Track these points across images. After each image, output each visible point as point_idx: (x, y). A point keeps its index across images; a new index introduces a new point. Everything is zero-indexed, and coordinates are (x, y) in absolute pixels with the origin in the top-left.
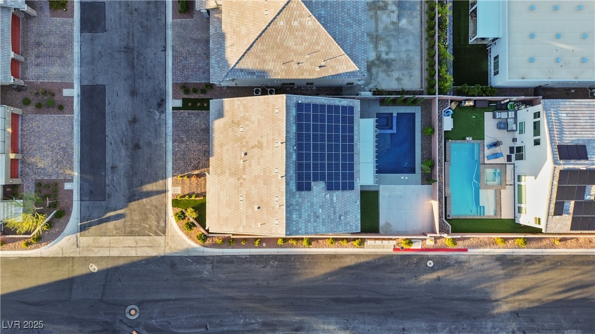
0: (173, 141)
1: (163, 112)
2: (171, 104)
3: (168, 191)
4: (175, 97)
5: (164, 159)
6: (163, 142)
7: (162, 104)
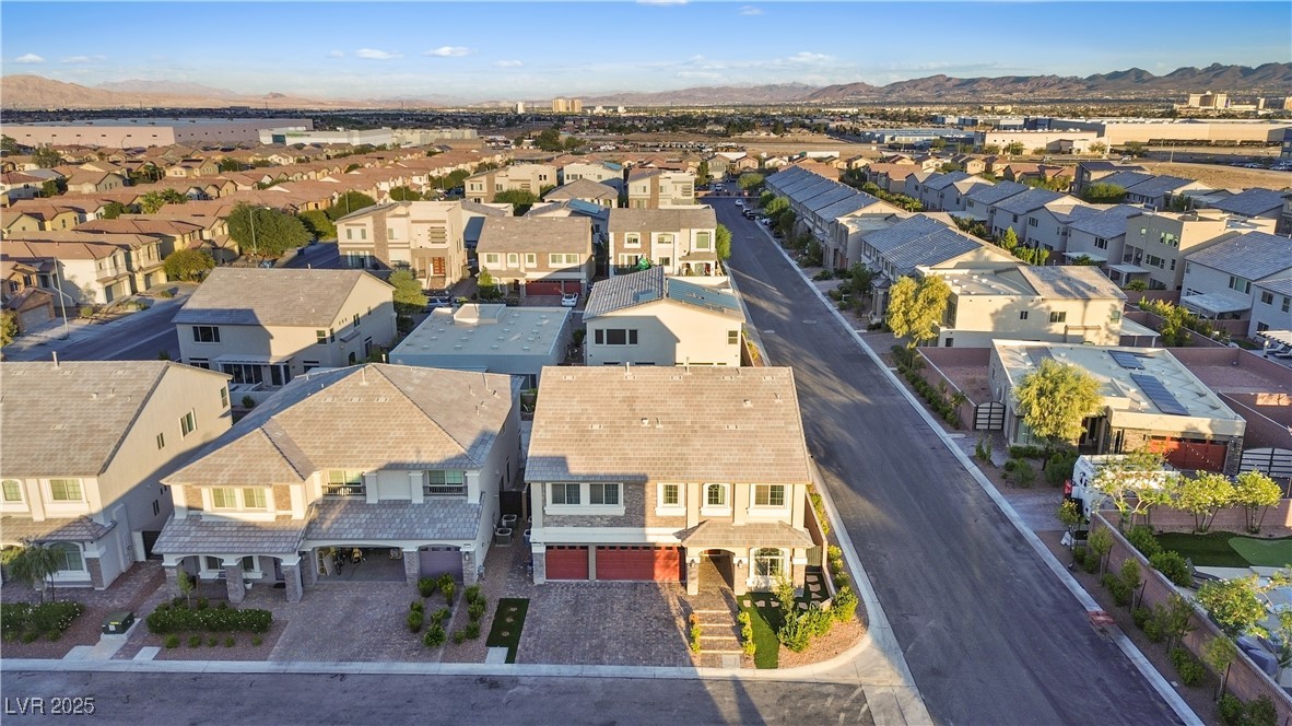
0: (597, 664)
1: (514, 681)
2: (497, 666)
3: (735, 677)
4: (482, 659)
5: (649, 681)
6: (599, 682)
7: (491, 683)
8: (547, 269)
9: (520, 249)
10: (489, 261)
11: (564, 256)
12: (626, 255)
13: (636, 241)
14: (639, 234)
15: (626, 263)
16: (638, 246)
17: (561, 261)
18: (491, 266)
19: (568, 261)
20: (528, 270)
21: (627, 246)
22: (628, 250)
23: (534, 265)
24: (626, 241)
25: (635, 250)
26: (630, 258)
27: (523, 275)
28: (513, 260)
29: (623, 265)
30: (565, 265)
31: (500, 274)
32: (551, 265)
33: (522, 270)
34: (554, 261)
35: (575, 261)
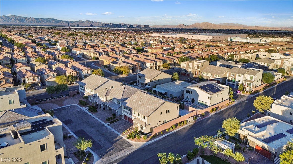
0: (114, 129)
2: (106, 124)
3: (123, 137)
7: (103, 125)
8: (214, 77)
9: (210, 72)
10: (204, 74)
11: (218, 75)
12: (231, 78)
13: (233, 75)
14: (234, 74)
15: (231, 79)
16: (234, 76)
17: (217, 76)
18: (204, 75)
19: (218, 77)
20: (210, 77)
21: (231, 76)
22: (231, 77)
23: (211, 76)
24: (231, 75)
25: (233, 77)
26: (232, 78)
27: (209, 78)
28: (208, 74)
29: (230, 80)
30: (217, 77)
31: (205, 76)
32: (215, 77)
33: (209, 77)
34: (215, 76)
35: (220, 77)
